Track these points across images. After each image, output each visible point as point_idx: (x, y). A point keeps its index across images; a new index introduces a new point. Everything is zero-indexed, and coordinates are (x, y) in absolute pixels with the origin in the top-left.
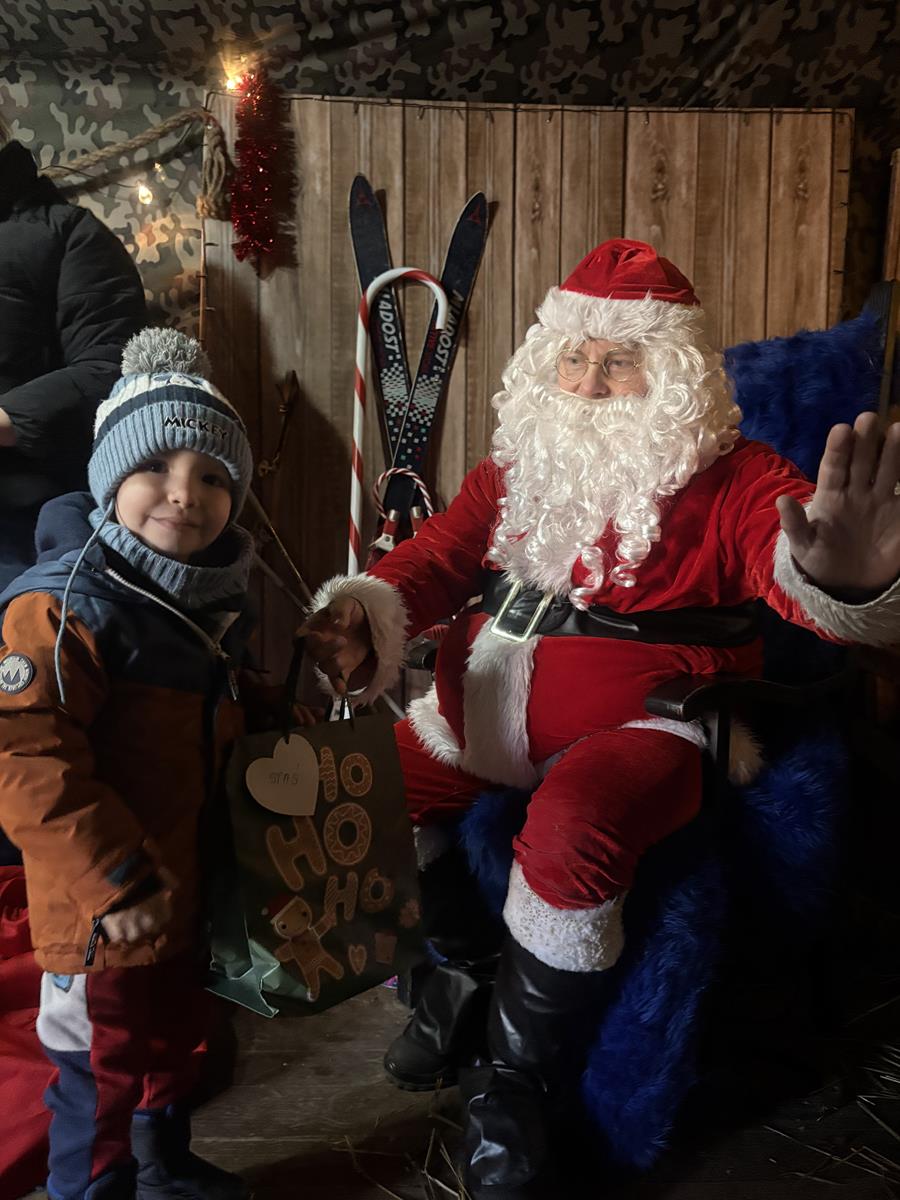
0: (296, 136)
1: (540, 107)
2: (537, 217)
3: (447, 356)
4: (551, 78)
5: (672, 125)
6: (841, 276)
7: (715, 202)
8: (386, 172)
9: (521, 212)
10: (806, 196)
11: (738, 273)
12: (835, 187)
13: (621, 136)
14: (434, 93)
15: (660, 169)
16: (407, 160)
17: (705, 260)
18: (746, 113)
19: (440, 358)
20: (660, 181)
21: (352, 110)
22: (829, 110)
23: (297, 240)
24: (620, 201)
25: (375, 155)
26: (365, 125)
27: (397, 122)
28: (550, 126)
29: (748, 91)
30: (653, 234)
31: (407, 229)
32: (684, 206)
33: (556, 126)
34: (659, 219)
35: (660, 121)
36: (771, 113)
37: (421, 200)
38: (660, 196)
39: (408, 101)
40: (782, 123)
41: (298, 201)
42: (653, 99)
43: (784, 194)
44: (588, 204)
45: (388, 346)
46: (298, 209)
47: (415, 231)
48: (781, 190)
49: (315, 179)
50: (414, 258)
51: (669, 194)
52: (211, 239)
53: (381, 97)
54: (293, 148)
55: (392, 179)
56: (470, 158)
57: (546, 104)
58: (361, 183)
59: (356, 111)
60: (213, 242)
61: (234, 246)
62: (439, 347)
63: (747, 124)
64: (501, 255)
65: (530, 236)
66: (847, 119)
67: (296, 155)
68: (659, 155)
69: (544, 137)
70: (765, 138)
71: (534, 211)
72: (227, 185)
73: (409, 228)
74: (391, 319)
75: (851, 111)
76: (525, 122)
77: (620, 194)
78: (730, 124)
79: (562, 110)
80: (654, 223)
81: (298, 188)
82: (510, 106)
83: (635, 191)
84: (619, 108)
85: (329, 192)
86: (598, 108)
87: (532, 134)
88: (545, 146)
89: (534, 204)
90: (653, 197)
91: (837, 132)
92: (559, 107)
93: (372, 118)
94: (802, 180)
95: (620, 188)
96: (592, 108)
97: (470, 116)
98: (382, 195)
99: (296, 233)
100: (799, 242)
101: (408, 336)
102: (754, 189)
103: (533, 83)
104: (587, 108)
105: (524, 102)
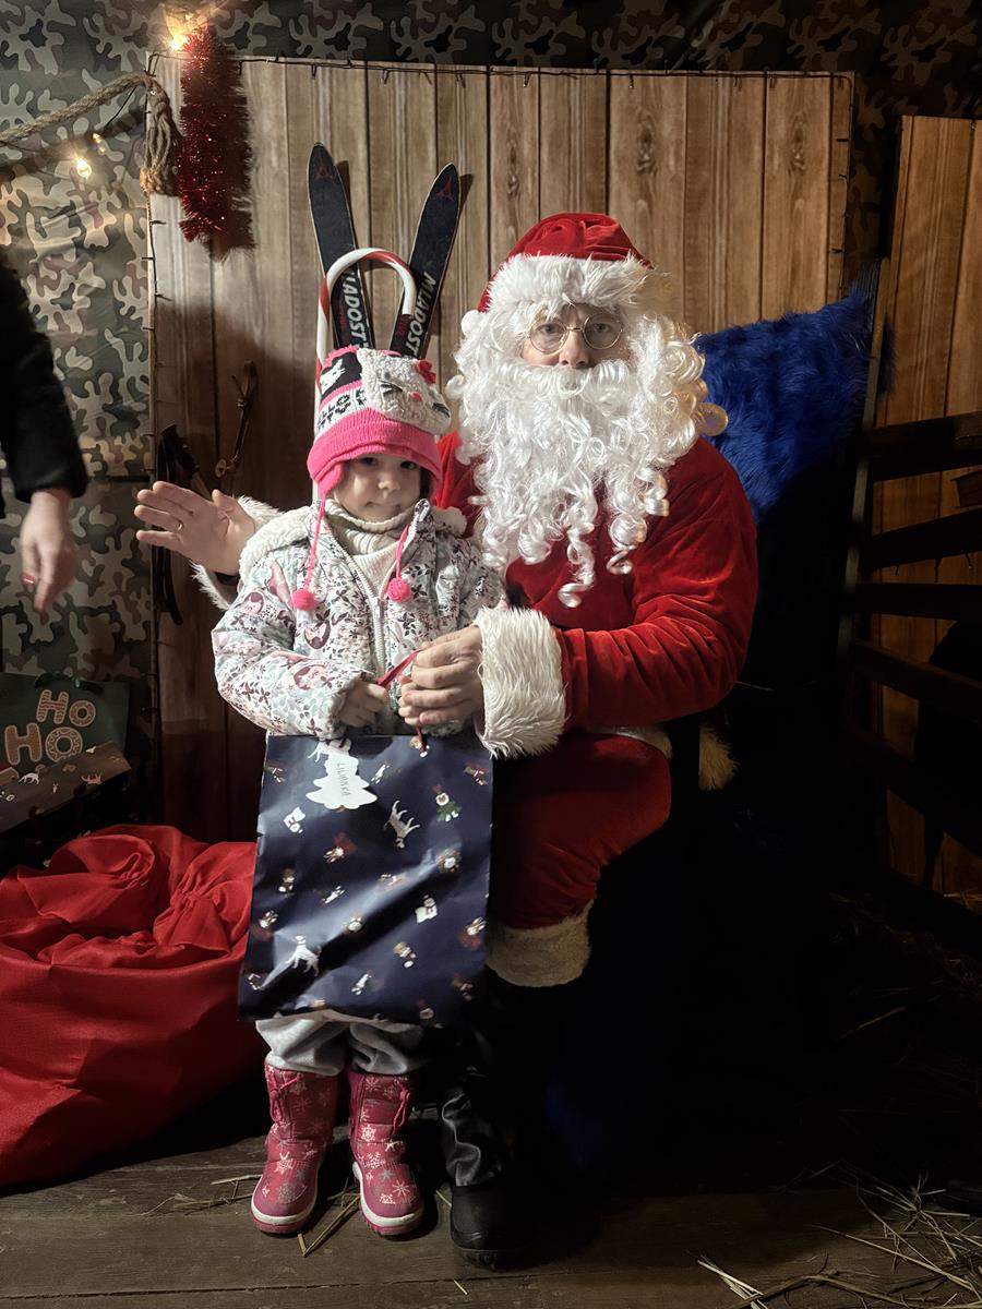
0: (249, 102)
1: (515, 69)
2: (514, 192)
3: (418, 344)
4: (525, 38)
5: (658, 89)
6: (840, 256)
7: (705, 174)
8: (349, 142)
9: (497, 186)
10: (803, 168)
11: (731, 252)
12: (834, 158)
13: (604, 101)
14: (399, 52)
15: (647, 139)
16: (371, 129)
17: (696, 238)
18: (737, 76)
19: (410, 347)
20: (646, 151)
21: (310, 73)
22: (827, 73)
23: (252, 218)
24: (604, 173)
25: (336, 124)
26: (324, 91)
27: (359, 86)
28: (527, 90)
29: (740, 52)
30: (640, 209)
31: (373, 206)
32: (673, 179)
33: (532, 91)
34: (646, 195)
35: (645, 86)
36: (765, 76)
37: (387, 173)
38: (646, 169)
39: (370, 63)
40: (777, 87)
41: (252, 174)
42: (636, 59)
43: (780, 166)
44: (569, 176)
45: (354, 334)
46: (253, 182)
47: (382, 207)
48: (776, 162)
49: (270, 148)
50: (382, 238)
51: (657, 165)
52: (157, 216)
53: (340, 59)
54: (247, 115)
55: (355, 150)
56: (439, 126)
57: (520, 66)
58: (320, 155)
59: (314, 75)
60: (159, 219)
61: (182, 224)
62: (410, 334)
63: (740, 89)
64: (476, 234)
65: (507, 213)
66: (846, 82)
67: (250, 123)
68: (644, 123)
69: (520, 103)
70: (759, 103)
71: (510, 185)
72: (173, 156)
73: (375, 205)
74: (358, 304)
75: (850, 75)
76: (499, 87)
77: (604, 167)
78: (720, 89)
79: (539, 73)
80: (641, 197)
81: (251, 160)
82: (483, 68)
83: (619, 163)
84: (600, 72)
85: (285, 164)
86: (578, 71)
87: (507, 99)
88: (521, 114)
89: (511, 178)
90: (639, 169)
91: (835, 97)
92: (536, 69)
93: (331, 82)
94: (798, 151)
95: (604, 159)
96: (571, 70)
97: (439, 79)
98: (345, 168)
99: (251, 210)
100: (795, 218)
101: (375, 322)
102: (747, 160)
103: (506, 42)
104: (566, 70)
105: (497, 65)
